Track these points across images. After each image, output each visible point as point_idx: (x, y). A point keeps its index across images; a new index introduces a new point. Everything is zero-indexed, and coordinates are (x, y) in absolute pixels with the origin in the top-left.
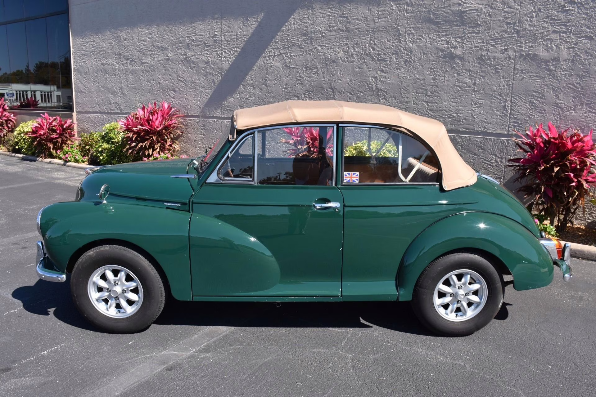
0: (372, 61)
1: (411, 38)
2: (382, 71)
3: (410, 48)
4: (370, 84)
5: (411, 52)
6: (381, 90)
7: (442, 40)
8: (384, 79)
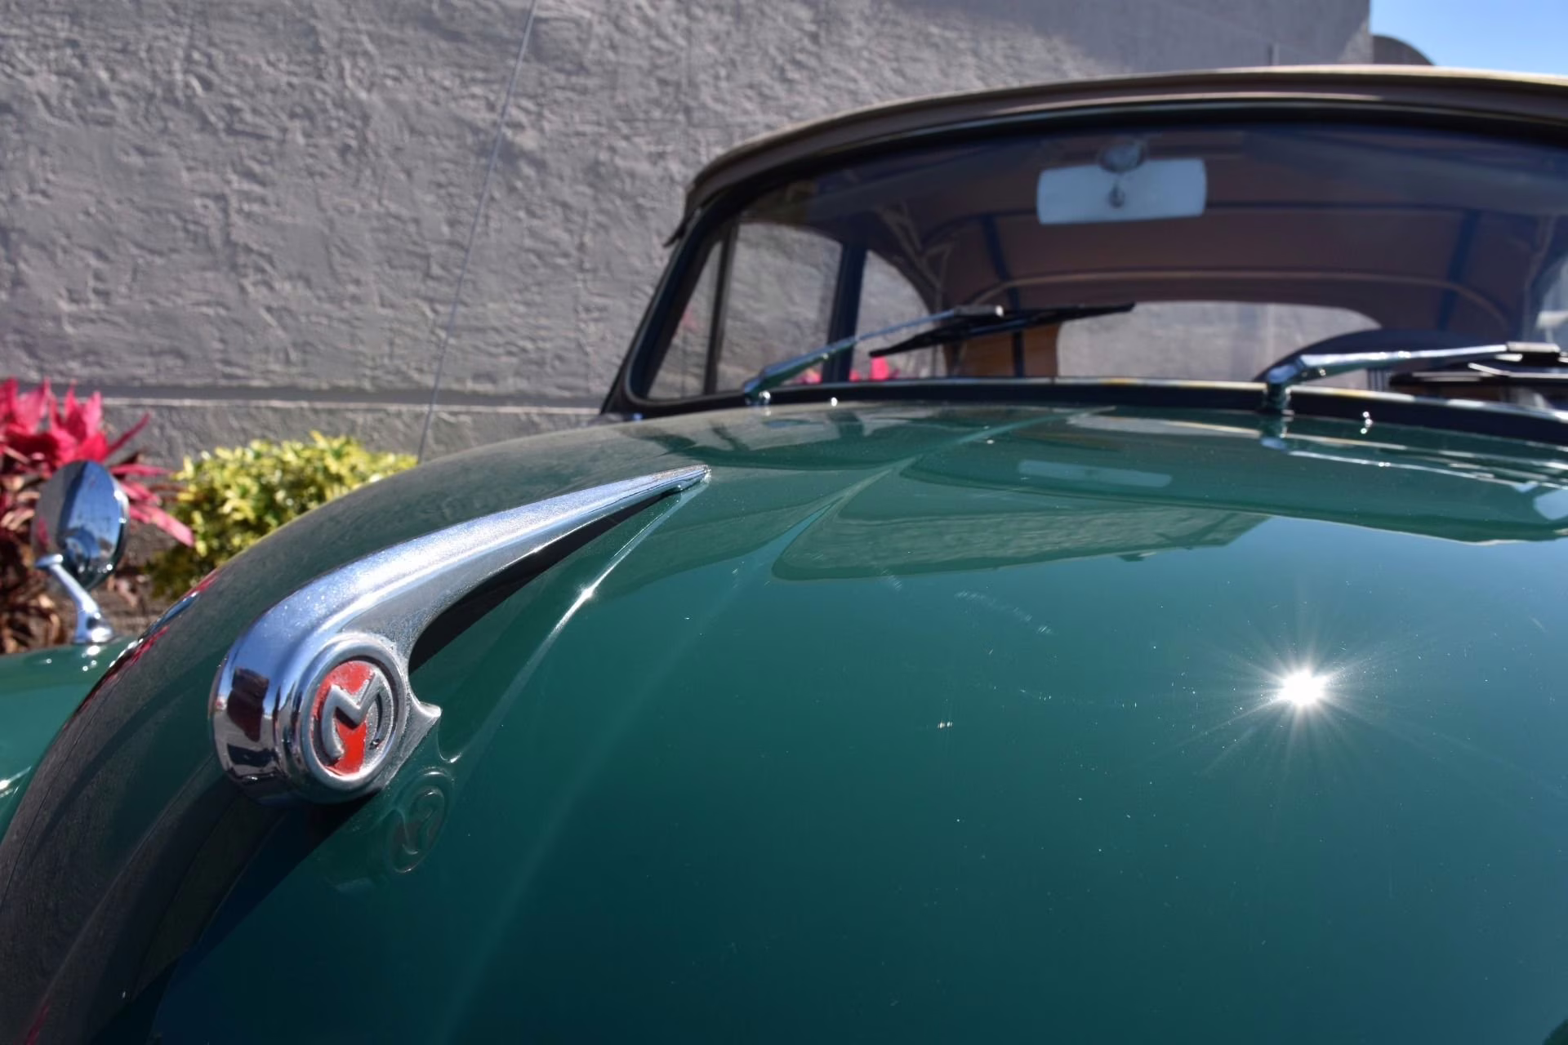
0: (202, 130)
1: (363, 71)
2: (249, 175)
3: (359, 103)
4: (196, 223)
5: (366, 118)
6: (248, 250)
7: (473, 97)
8: (256, 208)
